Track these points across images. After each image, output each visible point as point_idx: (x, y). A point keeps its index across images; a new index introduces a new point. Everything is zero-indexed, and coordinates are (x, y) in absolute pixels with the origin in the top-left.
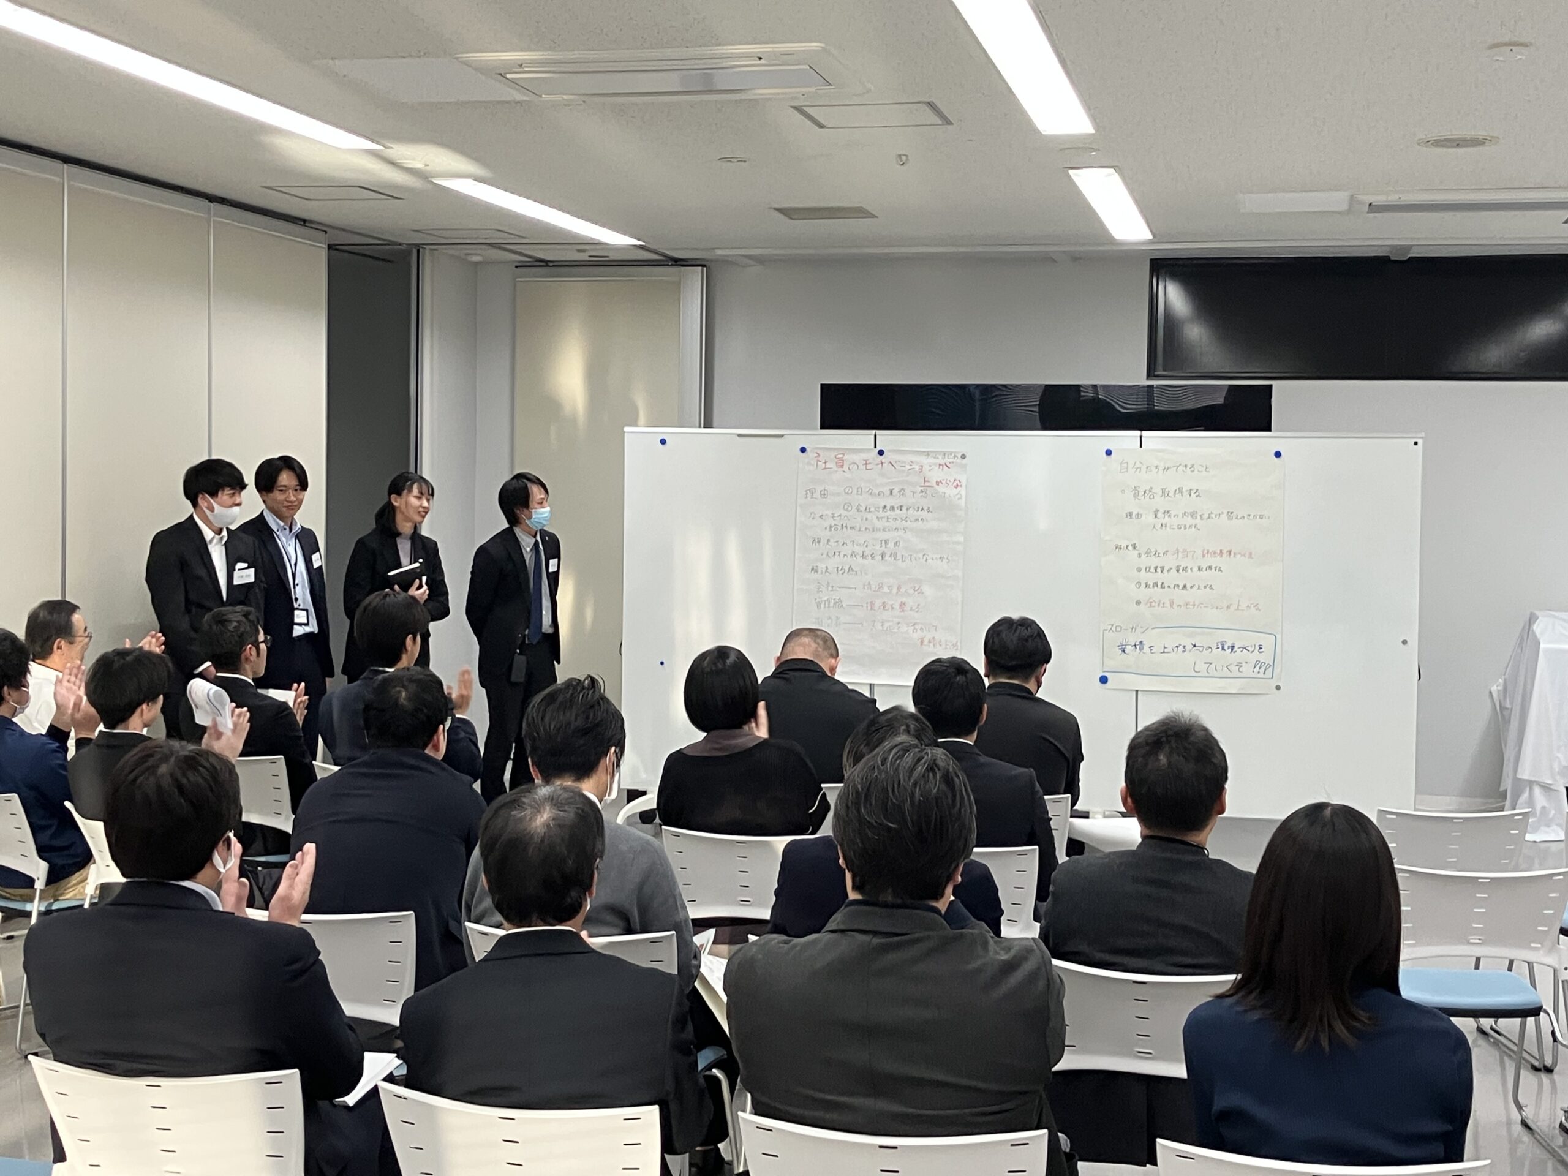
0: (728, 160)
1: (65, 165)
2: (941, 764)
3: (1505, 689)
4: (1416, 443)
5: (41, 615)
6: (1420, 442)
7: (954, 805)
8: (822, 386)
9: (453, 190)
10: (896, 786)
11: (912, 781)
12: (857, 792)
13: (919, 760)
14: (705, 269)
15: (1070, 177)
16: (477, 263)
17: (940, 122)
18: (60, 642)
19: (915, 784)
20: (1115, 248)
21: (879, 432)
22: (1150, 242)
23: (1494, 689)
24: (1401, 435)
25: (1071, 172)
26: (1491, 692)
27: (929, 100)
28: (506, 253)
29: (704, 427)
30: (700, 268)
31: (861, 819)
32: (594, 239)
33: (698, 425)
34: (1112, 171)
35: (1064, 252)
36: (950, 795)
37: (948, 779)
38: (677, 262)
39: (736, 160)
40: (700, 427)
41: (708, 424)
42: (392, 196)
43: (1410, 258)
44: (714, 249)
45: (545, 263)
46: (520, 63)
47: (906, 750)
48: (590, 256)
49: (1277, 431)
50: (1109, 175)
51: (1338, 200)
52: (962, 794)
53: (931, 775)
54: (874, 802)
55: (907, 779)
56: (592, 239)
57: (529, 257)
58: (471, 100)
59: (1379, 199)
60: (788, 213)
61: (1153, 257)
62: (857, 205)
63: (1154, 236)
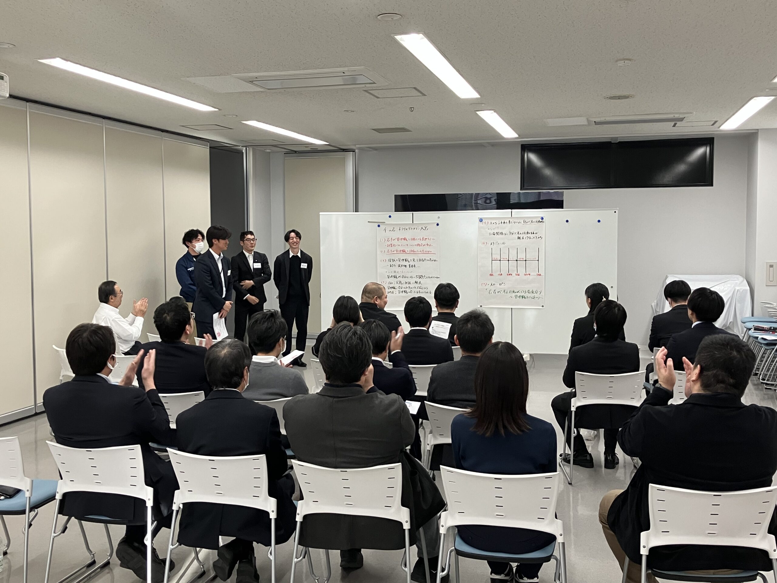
0: (347, 111)
1: (104, 120)
2: (358, 332)
3: (657, 304)
4: (615, 212)
5: (103, 287)
6: (617, 211)
7: (362, 348)
8: (395, 195)
9: (251, 126)
10: (340, 341)
11: (346, 339)
12: (327, 344)
13: (350, 331)
14: (354, 152)
15: (477, 114)
16: (269, 153)
17: (421, 95)
18: (112, 296)
19: (347, 341)
20: (504, 141)
21: (414, 212)
22: (516, 138)
23: (653, 304)
24: (609, 209)
25: (477, 112)
26: (652, 306)
27: (414, 87)
28: (279, 148)
29: (355, 212)
30: (352, 152)
31: (328, 354)
32: (309, 142)
33: (352, 211)
34: (493, 111)
35: (488, 143)
36: (361, 344)
37: (361, 339)
38: (344, 150)
39: (350, 111)
40: (353, 212)
41: (357, 211)
42: (229, 128)
43: (619, 142)
44: (356, 145)
45: (296, 152)
46: (256, 77)
47: (345, 328)
48: (311, 149)
49: (565, 208)
50: (492, 113)
51: (582, 121)
52: (366, 344)
53: (353, 337)
54: (332, 348)
55: (344, 338)
56: (308, 142)
57: (290, 150)
58: (244, 91)
59: (597, 120)
60: (378, 130)
61: (522, 144)
62: (402, 127)
63: (519, 135)
